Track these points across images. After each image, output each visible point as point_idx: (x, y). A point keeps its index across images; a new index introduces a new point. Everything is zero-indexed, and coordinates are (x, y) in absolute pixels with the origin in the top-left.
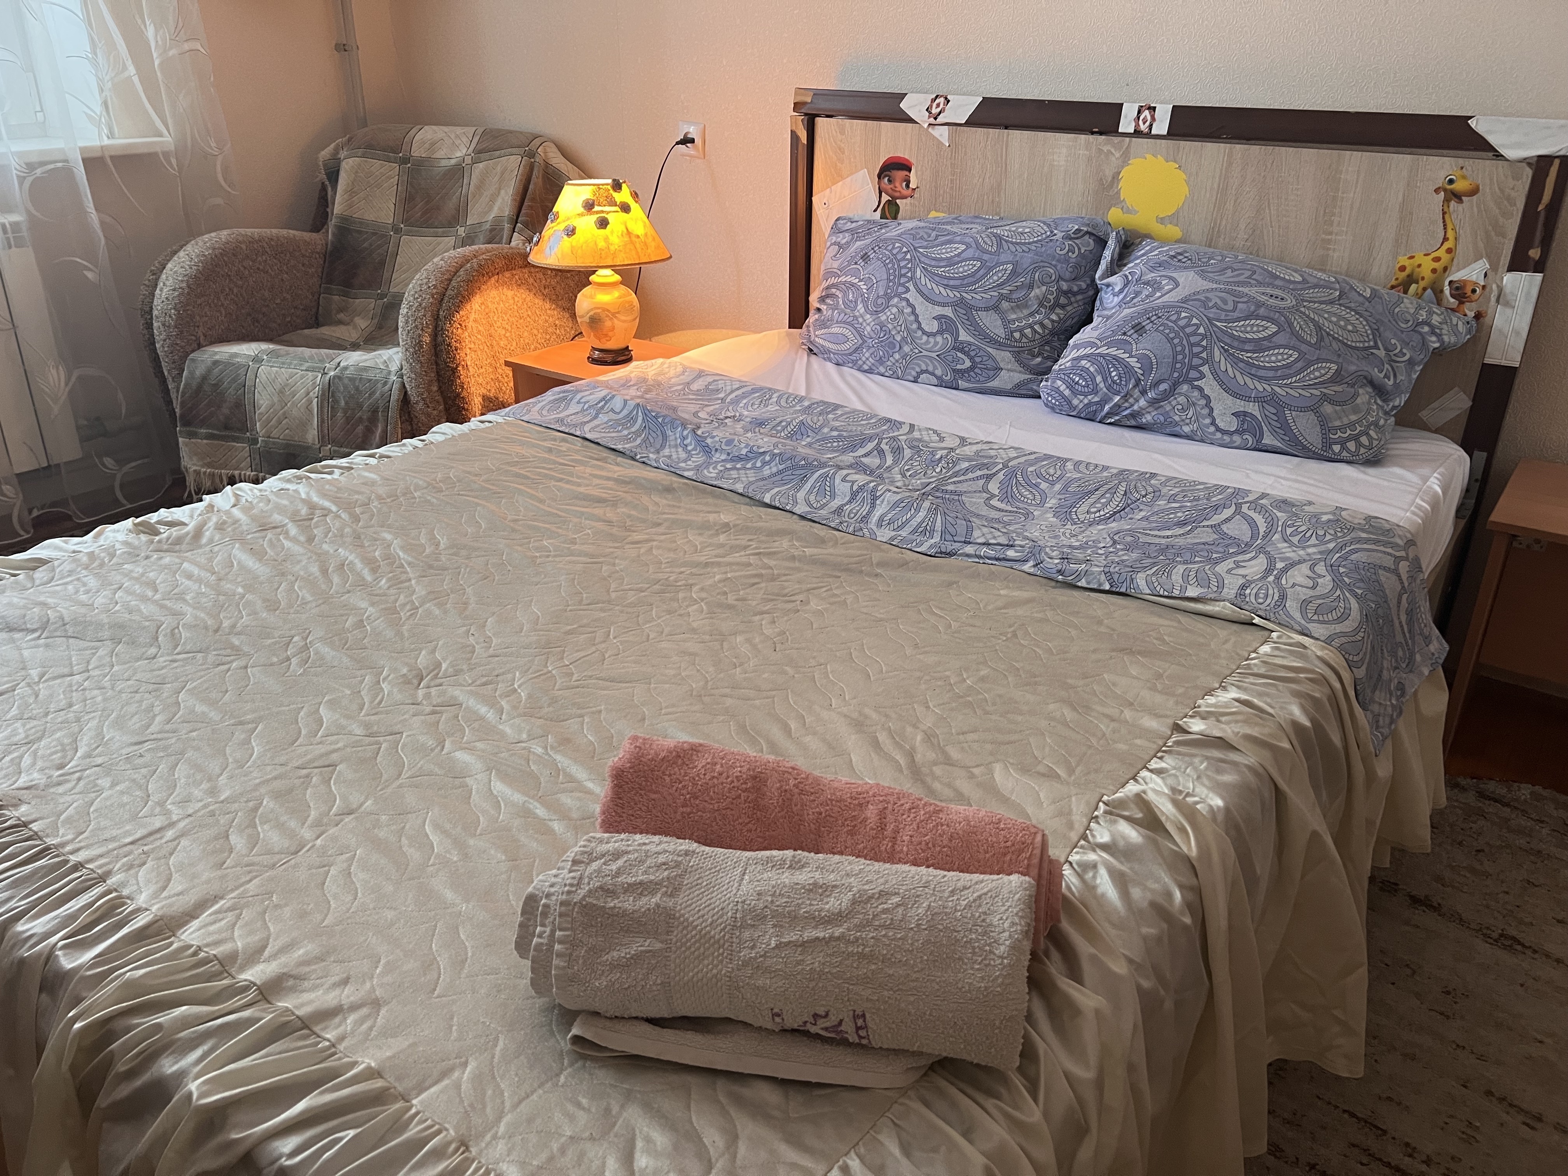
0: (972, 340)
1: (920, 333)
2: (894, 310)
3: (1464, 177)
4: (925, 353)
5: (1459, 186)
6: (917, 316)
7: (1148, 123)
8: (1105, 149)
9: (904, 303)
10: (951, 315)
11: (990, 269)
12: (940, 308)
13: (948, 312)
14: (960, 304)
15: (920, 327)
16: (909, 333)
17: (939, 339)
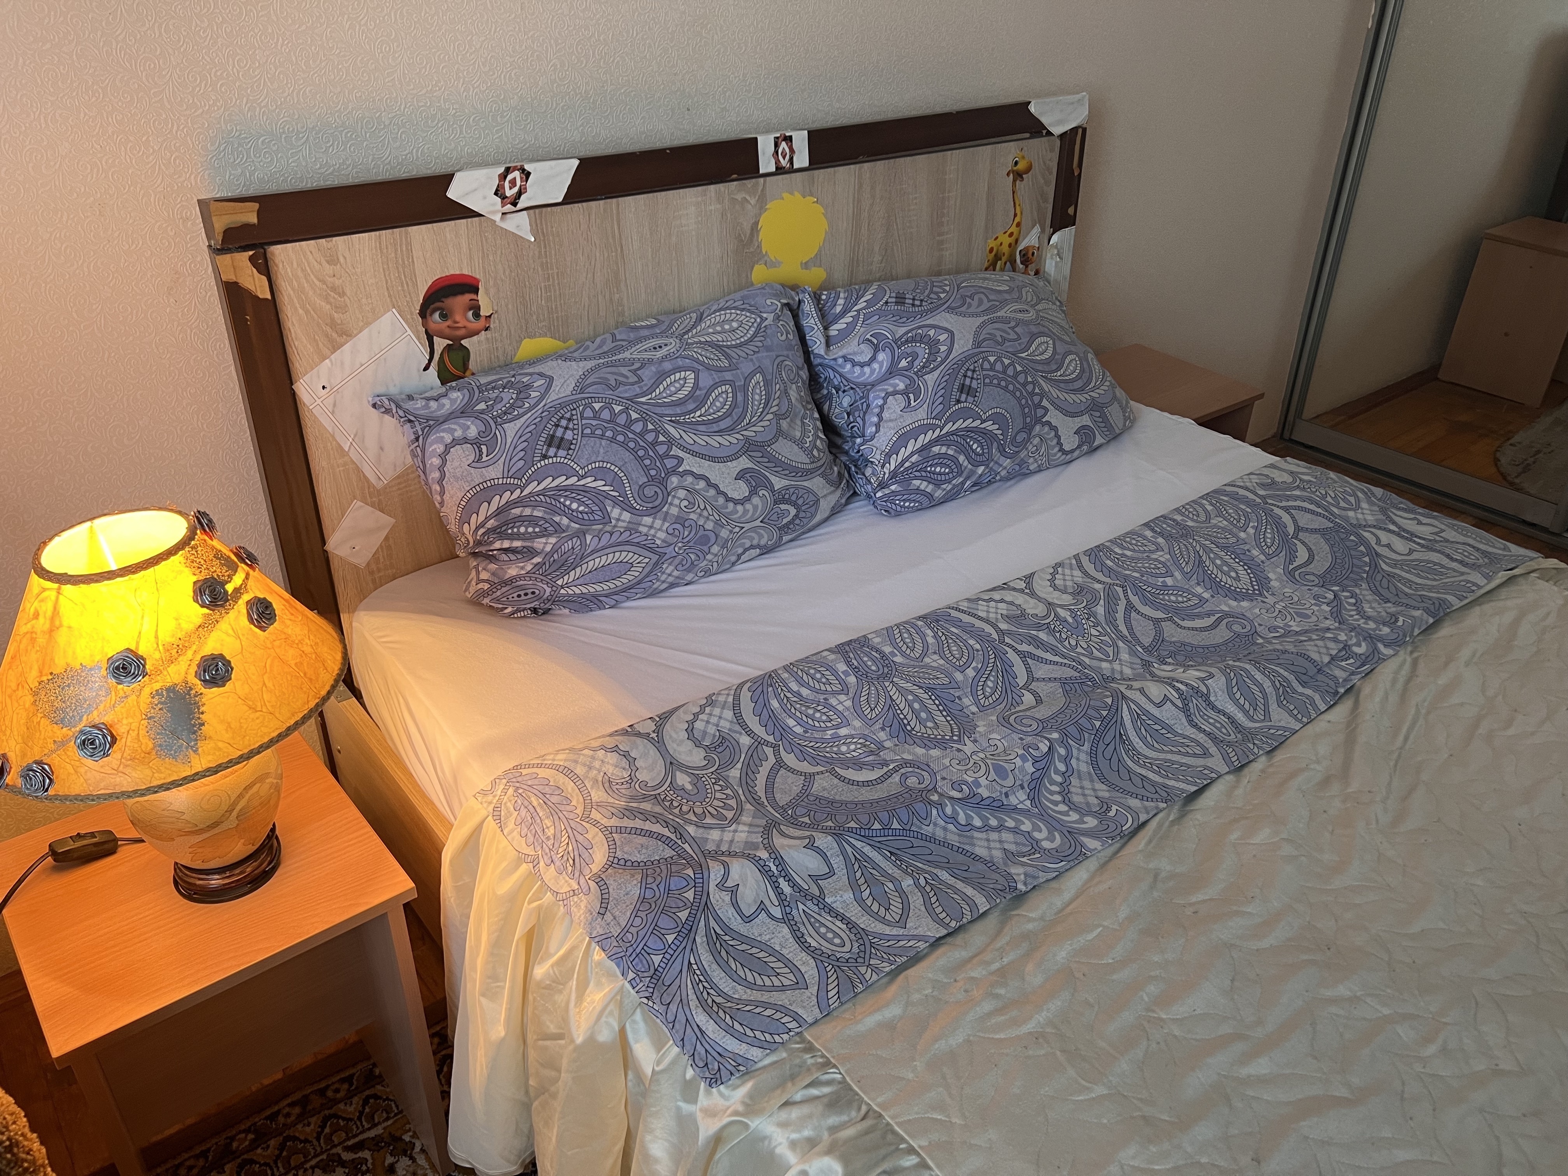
0: (787, 483)
1: (731, 505)
2: (682, 493)
3: (1023, 157)
4: (747, 526)
5: (1021, 166)
6: (716, 487)
7: (788, 157)
8: (739, 197)
9: (690, 479)
10: (750, 465)
11: (745, 388)
12: (735, 463)
13: (744, 462)
14: (749, 447)
15: (728, 499)
16: (720, 513)
17: (756, 500)
